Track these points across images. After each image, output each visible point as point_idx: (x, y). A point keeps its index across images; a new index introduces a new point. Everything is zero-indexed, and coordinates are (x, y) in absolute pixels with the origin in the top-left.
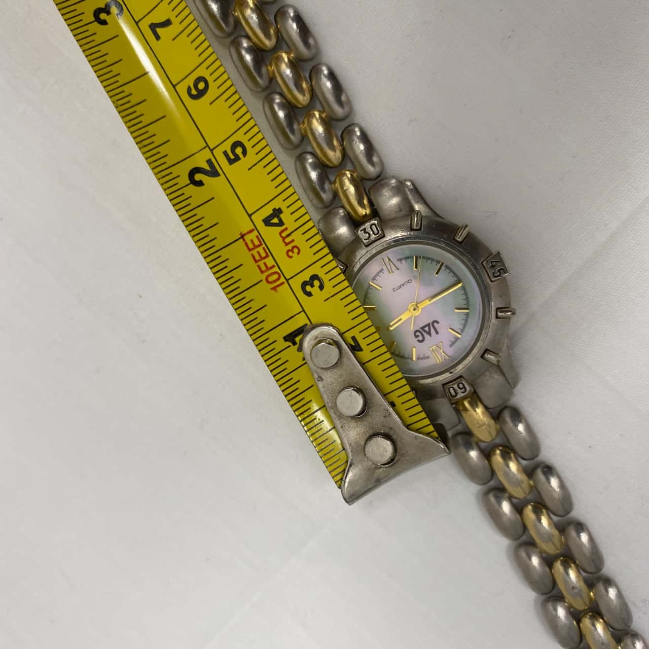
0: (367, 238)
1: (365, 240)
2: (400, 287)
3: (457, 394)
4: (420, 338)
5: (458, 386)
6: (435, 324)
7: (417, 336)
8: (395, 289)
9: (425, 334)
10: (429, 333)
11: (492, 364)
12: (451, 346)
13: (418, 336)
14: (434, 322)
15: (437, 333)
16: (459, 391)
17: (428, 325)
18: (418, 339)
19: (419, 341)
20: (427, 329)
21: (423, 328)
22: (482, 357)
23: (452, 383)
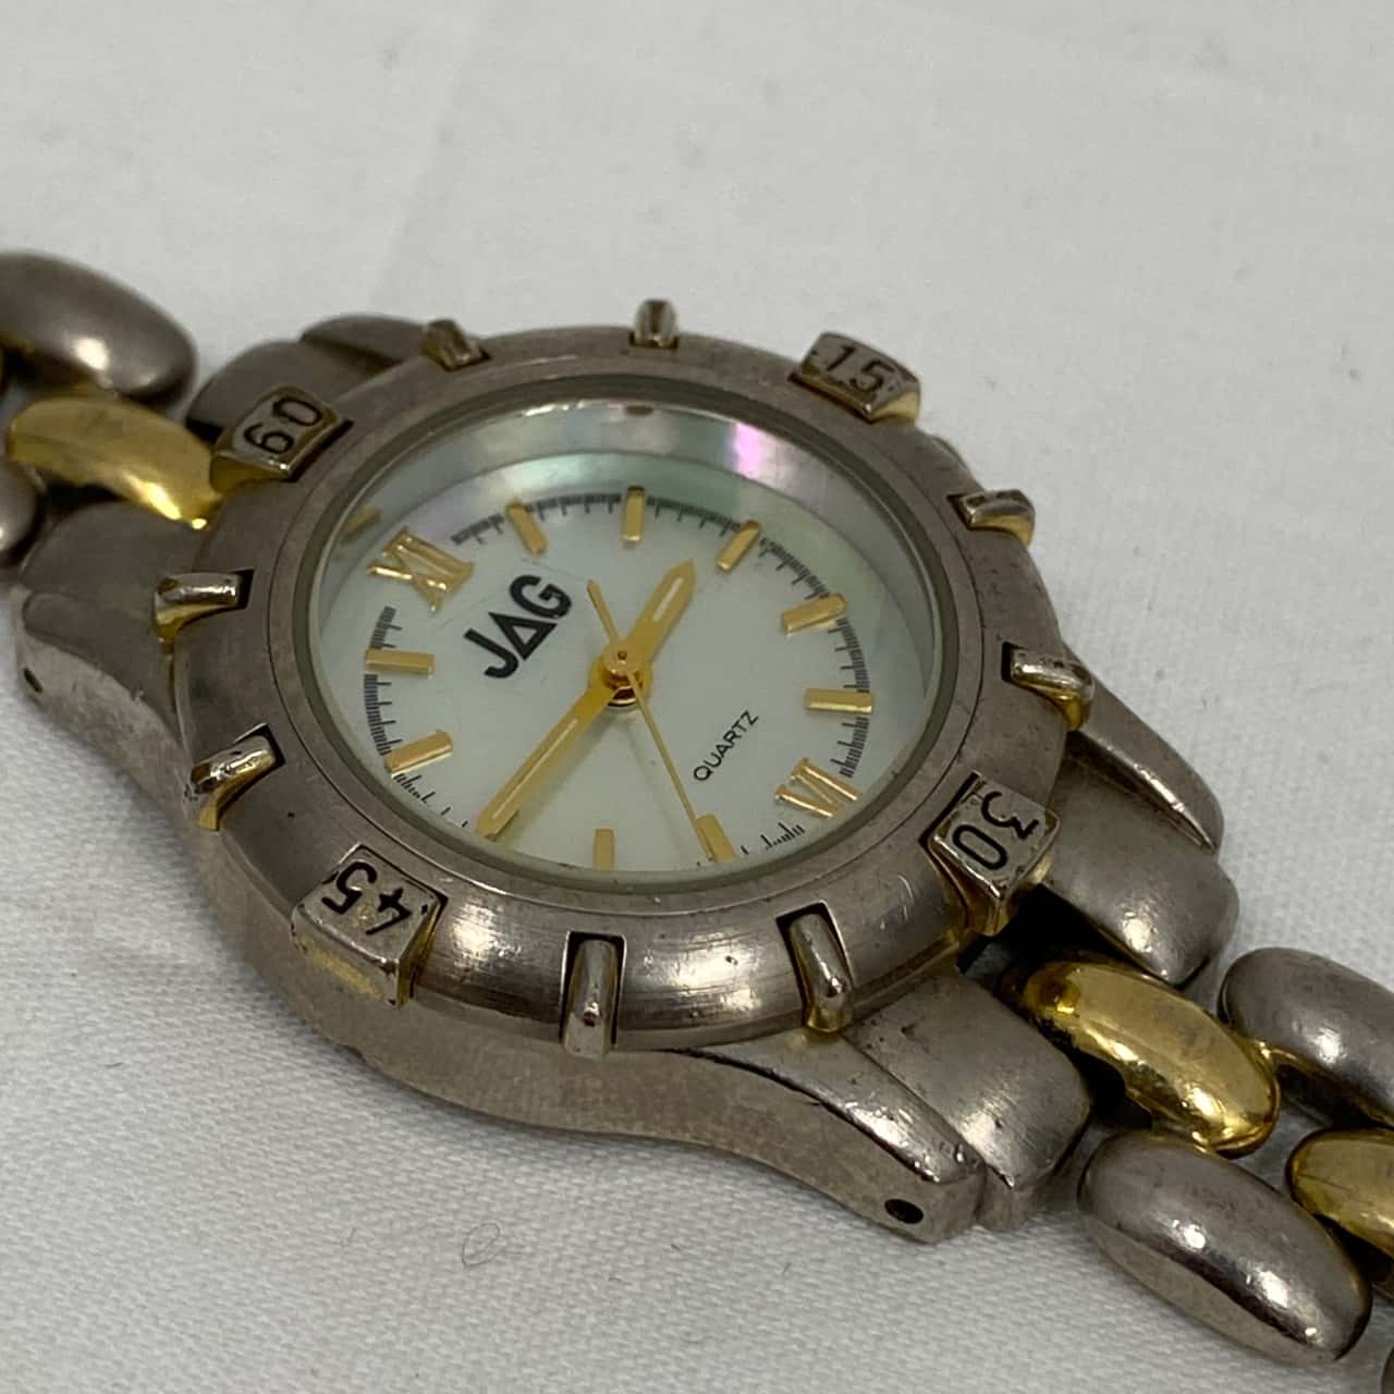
0: (992, 802)
1: (996, 794)
2: (731, 737)
4: (531, 593)
5: (289, 440)
6: (500, 663)
7: (550, 593)
8: (744, 723)
9: (523, 613)
10: (505, 623)
12: (388, 614)
13: (545, 596)
14: (511, 668)
15: (472, 636)
16: (278, 425)
17: (527, 650)
18: (541, 587)
19: (534, 581)
20: (525, 634)
21: (543, 631)
23: (314, 441)
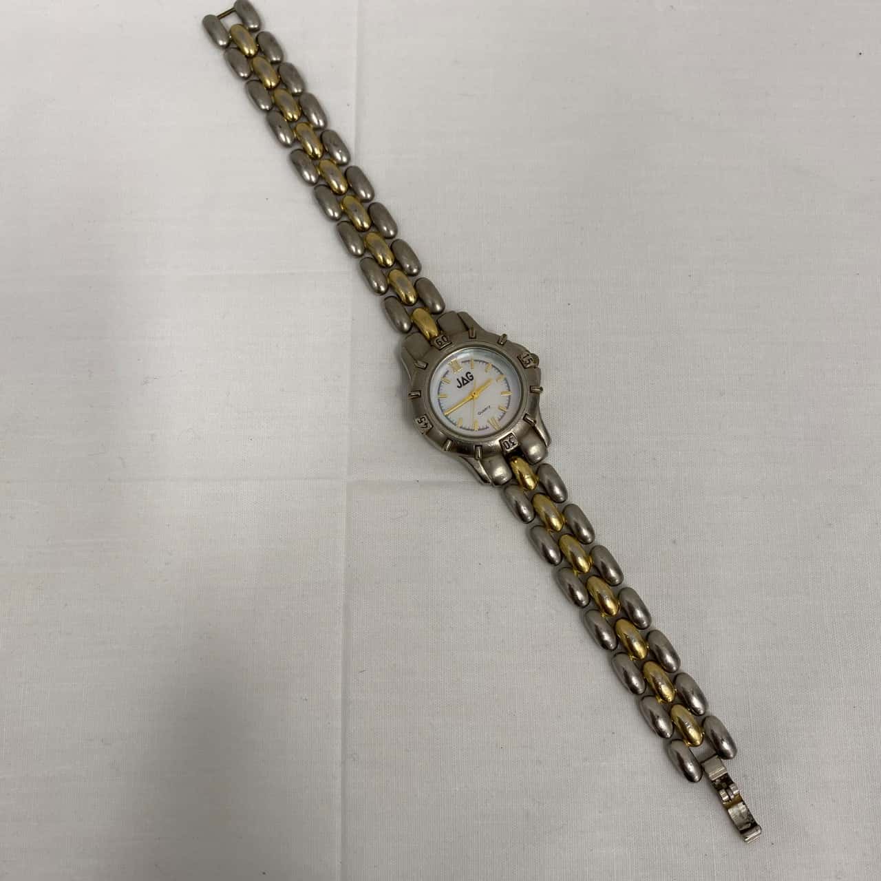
2: (486, 409)
3: (442, 338)
4: (469, 375)
7: (471, 376)
9: (466, 378)
10: (463, 379)
11: (420, 360)
14: (461, 387)
15: (458, 380)
16: (441, 340)
17: (464, 384)
19: (470, 373)
20: (465, 382)
21: (468, 382)
22: (427, 364)
